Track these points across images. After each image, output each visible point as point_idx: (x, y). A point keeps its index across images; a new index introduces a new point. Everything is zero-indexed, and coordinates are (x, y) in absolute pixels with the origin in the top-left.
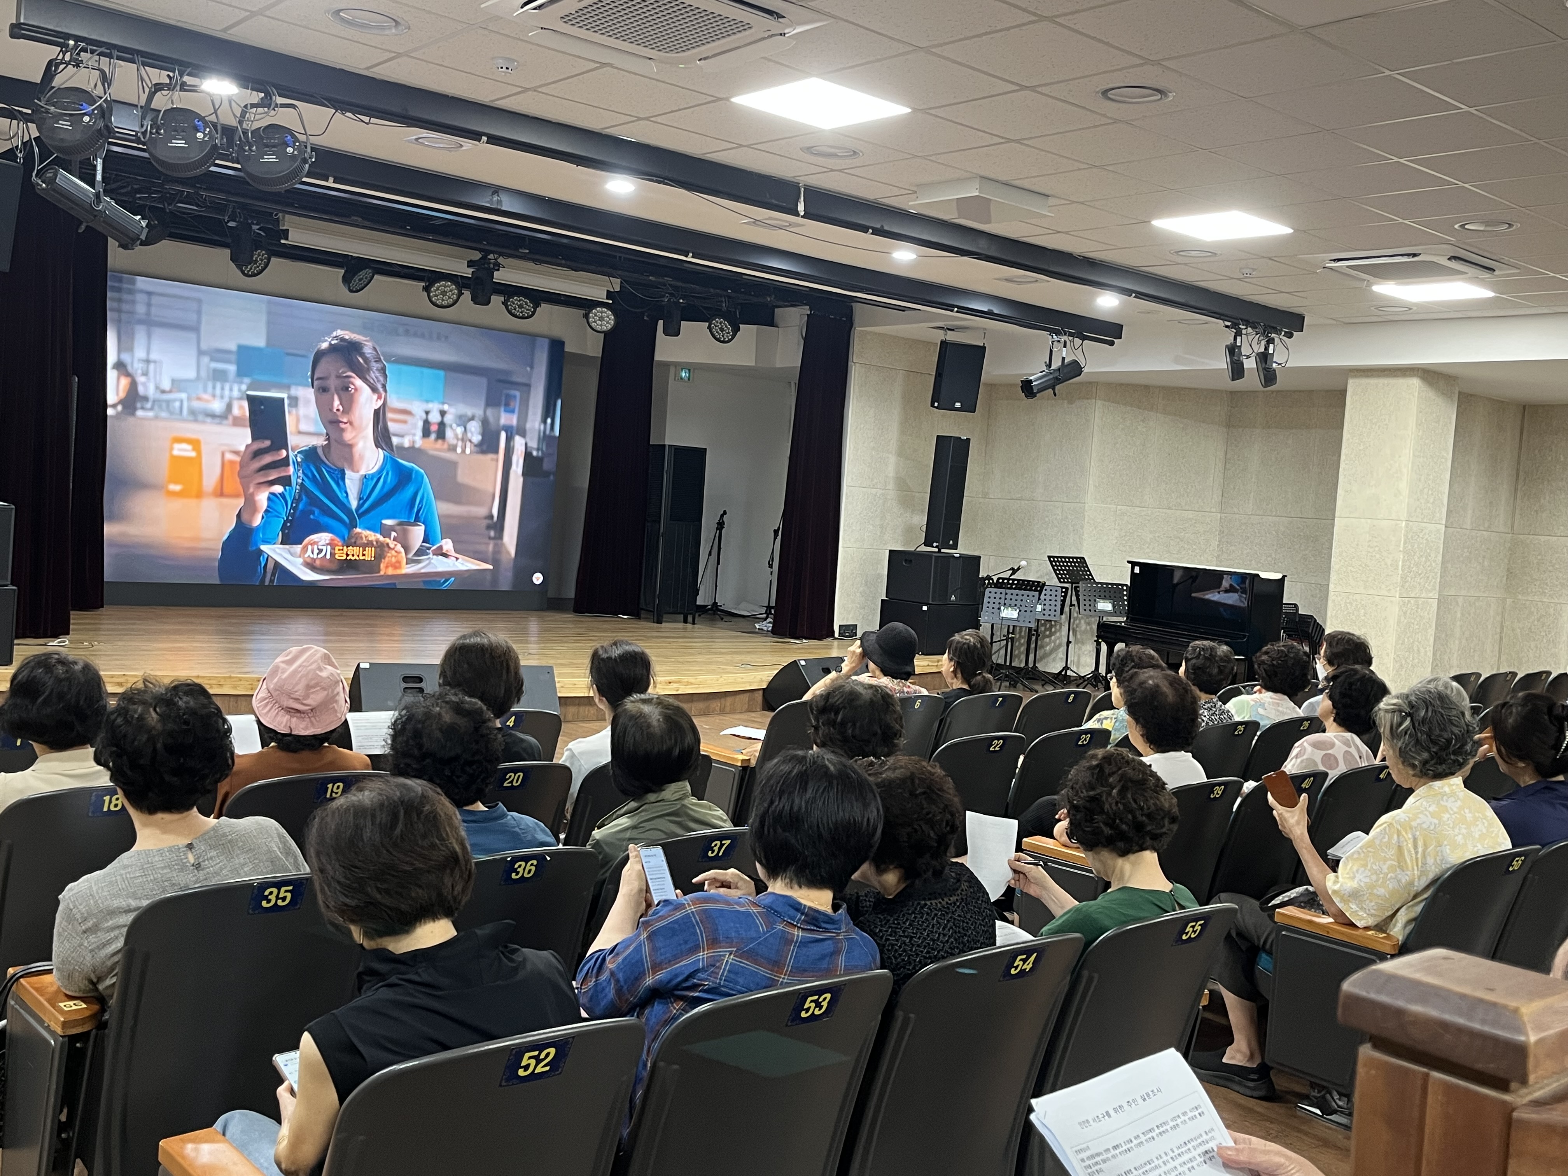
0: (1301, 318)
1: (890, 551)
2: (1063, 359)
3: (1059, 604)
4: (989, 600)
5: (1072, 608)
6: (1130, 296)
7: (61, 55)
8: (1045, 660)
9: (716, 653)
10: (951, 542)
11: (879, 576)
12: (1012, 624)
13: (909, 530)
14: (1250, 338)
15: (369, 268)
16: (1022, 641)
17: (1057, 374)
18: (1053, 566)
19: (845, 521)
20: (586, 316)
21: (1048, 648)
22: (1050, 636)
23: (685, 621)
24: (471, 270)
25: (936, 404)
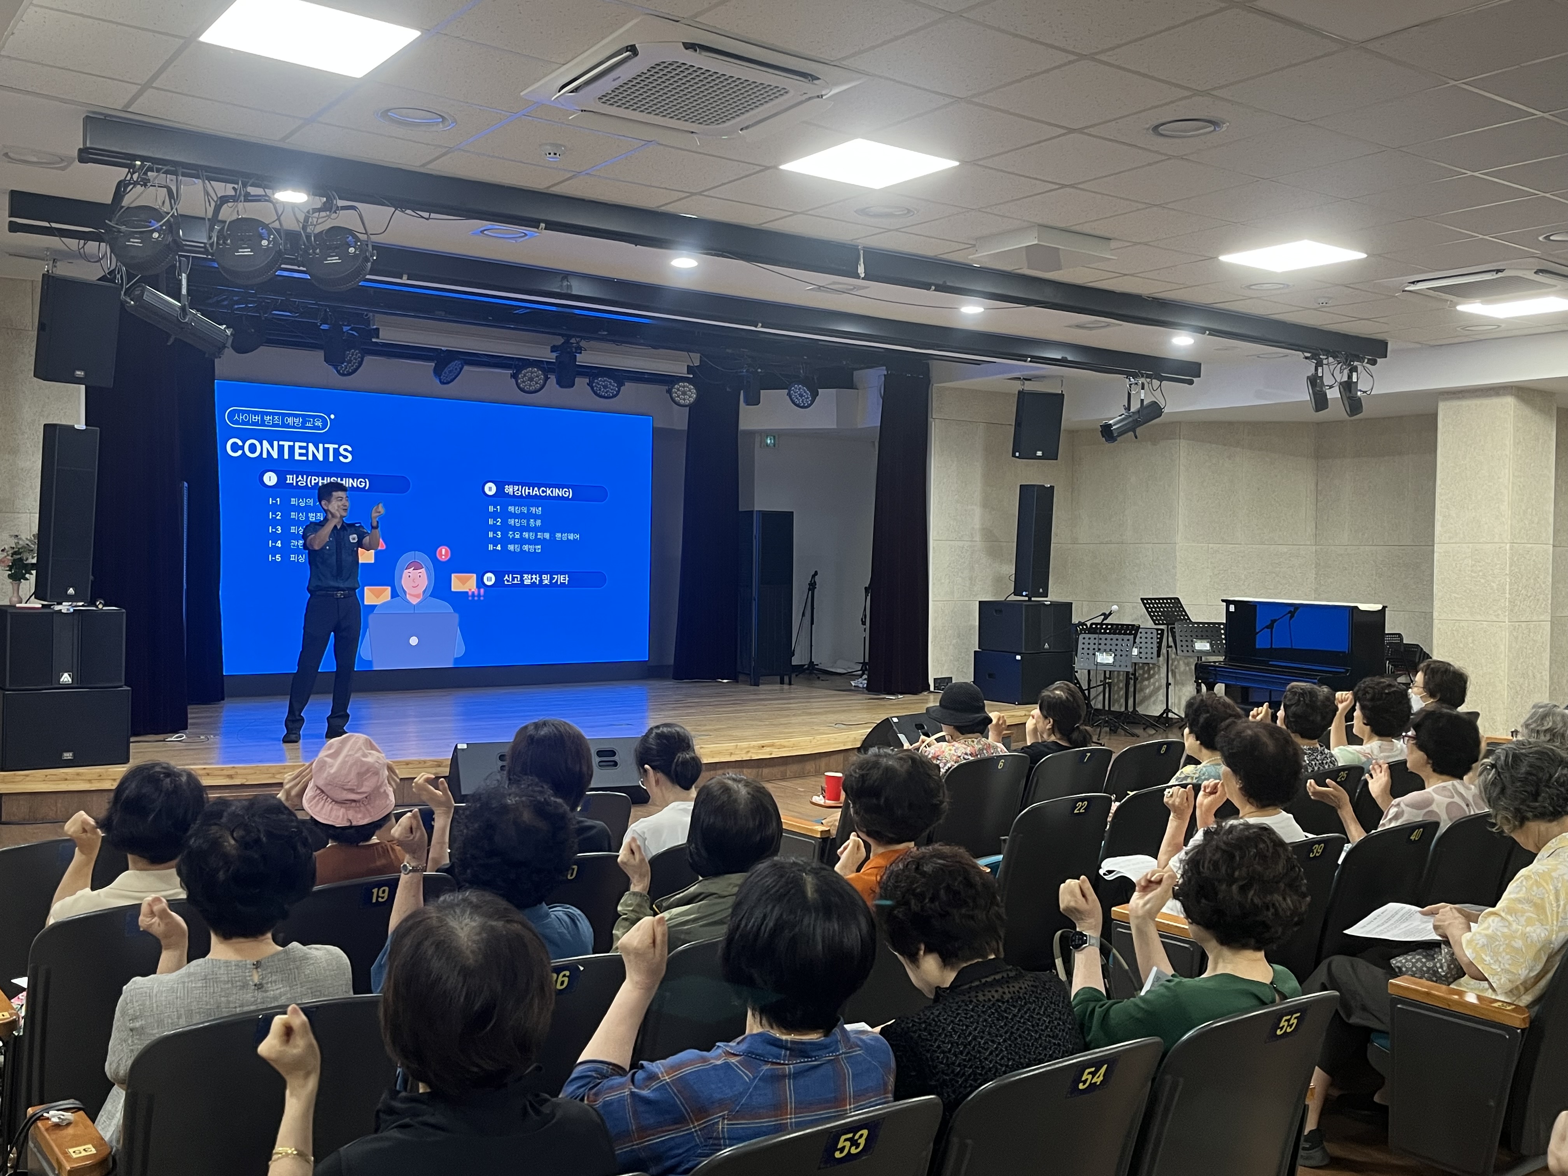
0: (1384, 344)
1: (980, 602)
2: (1142, 401)
3: (1155, 646)
4: (1083, 646)
5: (1170, 649)
6: (1204, 333)
7: (129, 175)
8: (1146, 703)
9: (810, 714)
10: (1041, 590)
11: (971, 627)
12: (1108, 669)
13: (998, 580)
14: (1332, 367)
15: (459, 359)
16: (1121, 685)
17: (1137, 416)
18: (1147, 609)
19: (934, 574)
20: (669, 392)
21: (1147, 691)
22: (1148, 679)
23: (782, 682)
24: (555, 355)
25: (1017, 454)
